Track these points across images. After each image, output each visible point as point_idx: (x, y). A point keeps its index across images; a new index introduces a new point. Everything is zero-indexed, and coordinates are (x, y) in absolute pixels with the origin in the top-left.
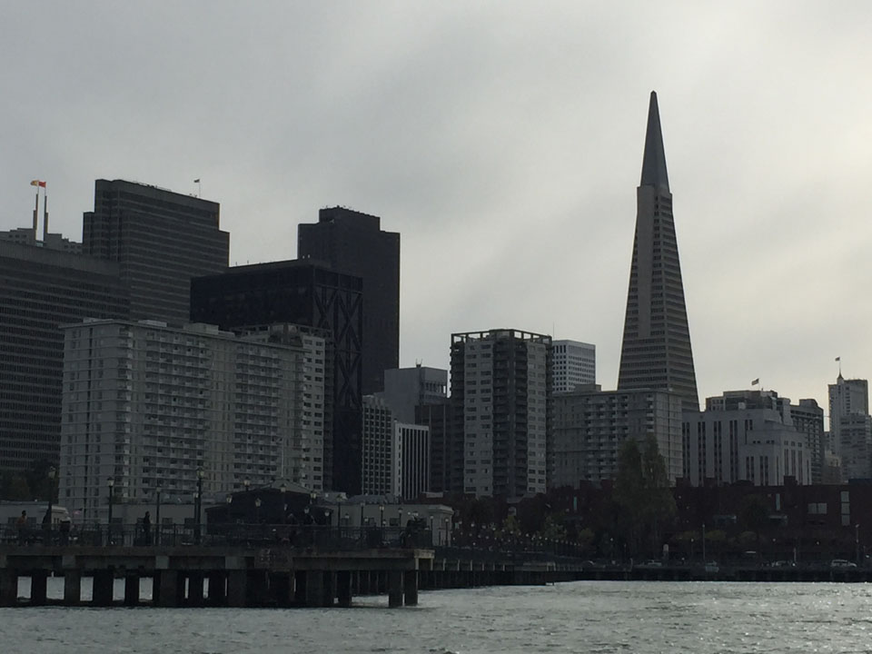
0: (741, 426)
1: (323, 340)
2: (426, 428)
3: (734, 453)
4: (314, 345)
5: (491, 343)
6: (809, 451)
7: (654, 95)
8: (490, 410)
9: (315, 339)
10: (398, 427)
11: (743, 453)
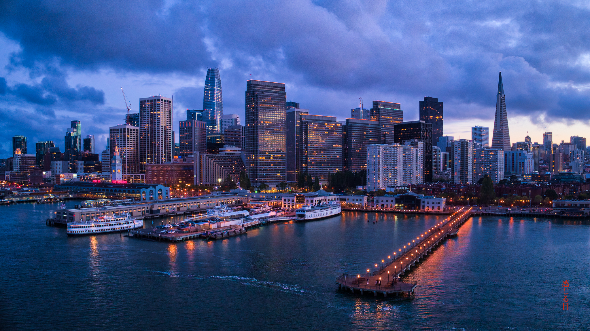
0: (518, 155)
1: (423, 143)
2: (448, 153)
3: (517, 161)
4: (421, 144)
5: (460, 142)
6: (533, 160)
7: (500, 72)
8: (460, 158)
9: (421, 143)
10: (442, 153)
11: (518, 161)
